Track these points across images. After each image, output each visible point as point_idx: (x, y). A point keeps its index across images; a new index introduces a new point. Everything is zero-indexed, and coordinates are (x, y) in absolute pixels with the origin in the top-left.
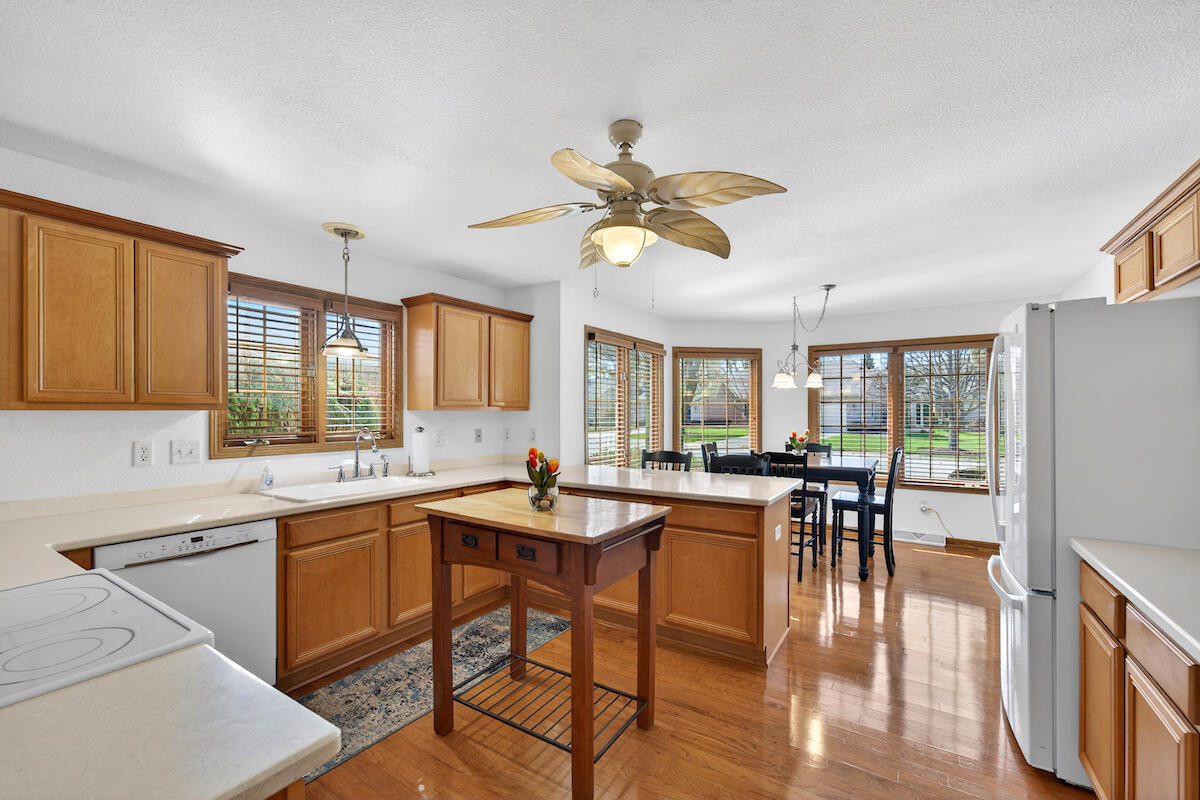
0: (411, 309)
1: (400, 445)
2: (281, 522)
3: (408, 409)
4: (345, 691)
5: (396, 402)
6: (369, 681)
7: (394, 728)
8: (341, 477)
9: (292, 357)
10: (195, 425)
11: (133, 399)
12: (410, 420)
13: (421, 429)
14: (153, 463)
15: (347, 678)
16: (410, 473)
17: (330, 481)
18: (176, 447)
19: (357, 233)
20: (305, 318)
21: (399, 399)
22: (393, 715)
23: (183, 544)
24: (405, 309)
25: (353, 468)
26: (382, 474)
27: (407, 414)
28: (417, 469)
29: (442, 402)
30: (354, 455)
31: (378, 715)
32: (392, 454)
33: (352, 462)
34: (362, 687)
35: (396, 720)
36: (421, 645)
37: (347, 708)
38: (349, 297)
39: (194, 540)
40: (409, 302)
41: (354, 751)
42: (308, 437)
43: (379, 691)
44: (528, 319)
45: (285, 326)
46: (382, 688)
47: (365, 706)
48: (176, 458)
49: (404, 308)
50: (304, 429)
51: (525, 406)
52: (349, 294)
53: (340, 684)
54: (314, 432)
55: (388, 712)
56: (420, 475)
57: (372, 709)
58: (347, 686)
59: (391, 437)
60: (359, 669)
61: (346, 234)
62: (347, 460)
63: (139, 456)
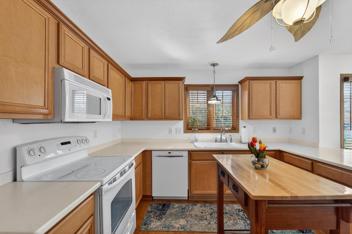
0: (242, 84)
1: (238, 132)
2: (190, 152)
3: (241, 120)
4: (204, 208)
5: (236, 117)
6: (211, 209)
7: (207, 230)
8: (216, 141)
9: (204, 105)
10: (180, 124)
11: (164, 118)
12: (242, 123)
13: (245, 127)
14: (173, 133)
15: (207, 204)
16: (241, 142)
17: (213, 142)
18: (177, 130)
19: (217, 64)
20: (208, 93)
21: (238, 116)
22: (210, 226)
23: (166, 153)
24: (240, 86)
25: (220, 139)
26: (230, 141)
27: (241, 121)
28: (243, 141)
29: (251, 117)
30: (220, 134)
31: (206, 222)
32: (234, 135)
33: (220, 136)
34: (208, 210)
35: (210, 228)
36: (234, 205)
37: (201, 214)
38: (215, 85)
39: (169, 153)
40: (241, 82)
41: (192, 230)
42: (208, 128)
43: (212, 214)
44: (300, 78)
45: (202, 96)
46: (213, 214)
47: (205, 217)
48: (177, 132)
49: (239, 84)
50: (208, 126)
51: (299, 117)
52: (215, 84)
53: (204, 205)
54: (209, 127)
55: (209, 223)
56: (244, 143)
57: (206, 219)
58: (205, 207)
59: (235, 129)
60: (212, 203)
61: (214, 65)
62: (218, 136)
63: (170, 131)
